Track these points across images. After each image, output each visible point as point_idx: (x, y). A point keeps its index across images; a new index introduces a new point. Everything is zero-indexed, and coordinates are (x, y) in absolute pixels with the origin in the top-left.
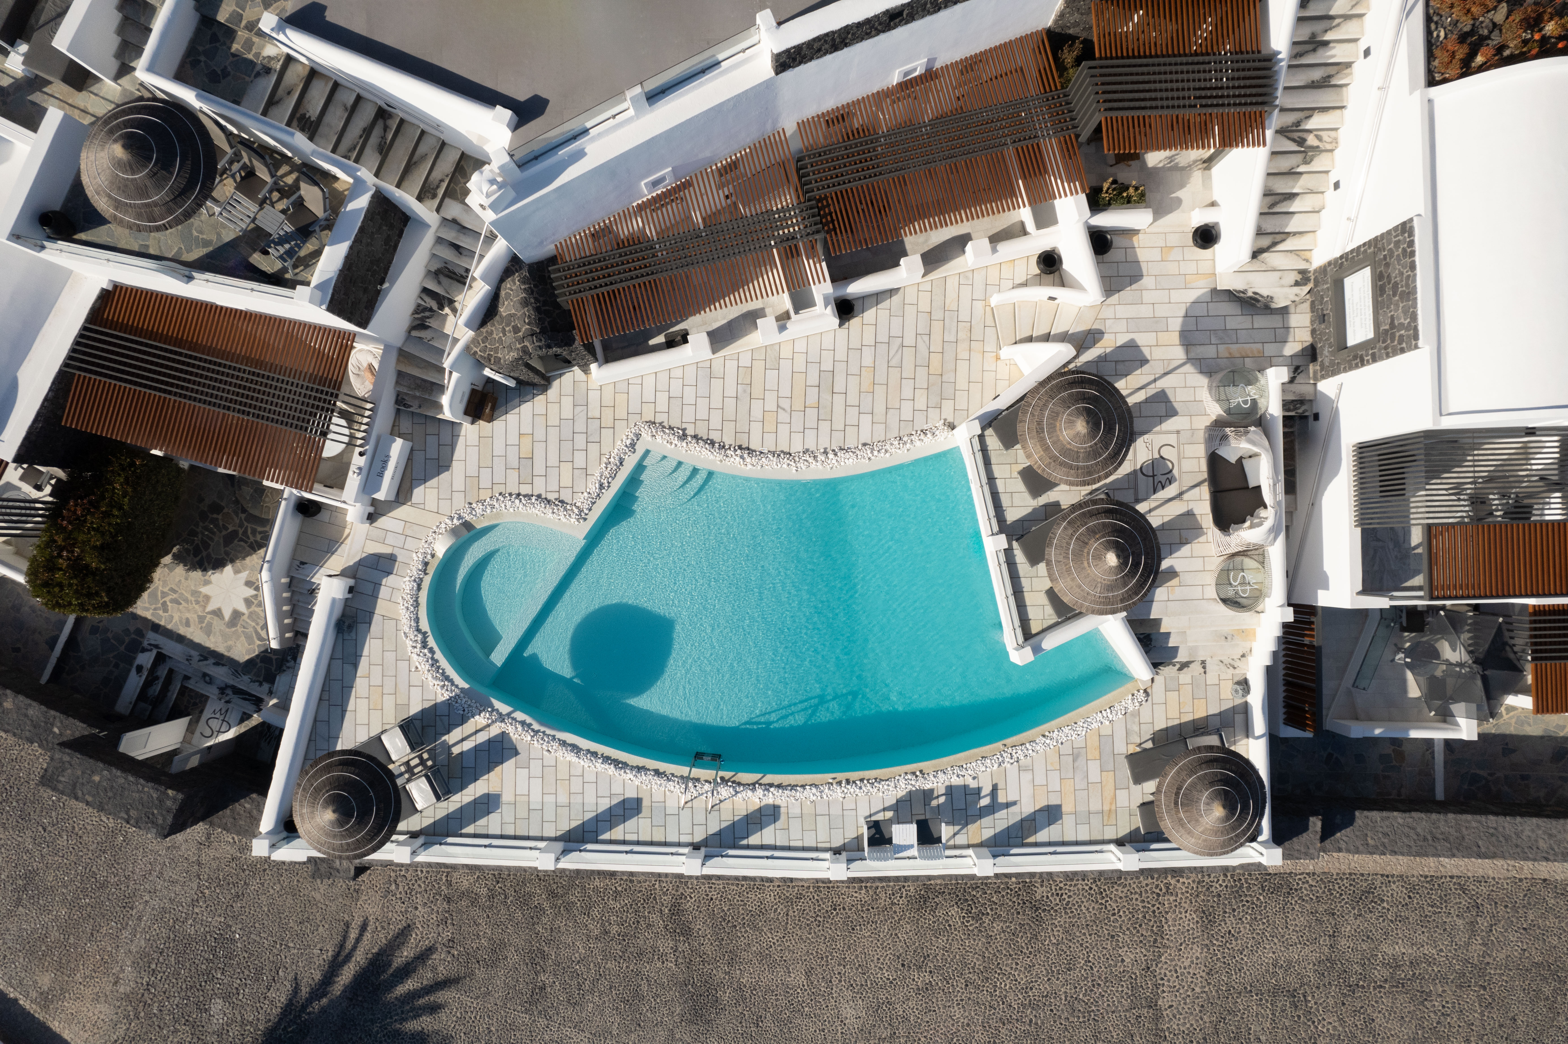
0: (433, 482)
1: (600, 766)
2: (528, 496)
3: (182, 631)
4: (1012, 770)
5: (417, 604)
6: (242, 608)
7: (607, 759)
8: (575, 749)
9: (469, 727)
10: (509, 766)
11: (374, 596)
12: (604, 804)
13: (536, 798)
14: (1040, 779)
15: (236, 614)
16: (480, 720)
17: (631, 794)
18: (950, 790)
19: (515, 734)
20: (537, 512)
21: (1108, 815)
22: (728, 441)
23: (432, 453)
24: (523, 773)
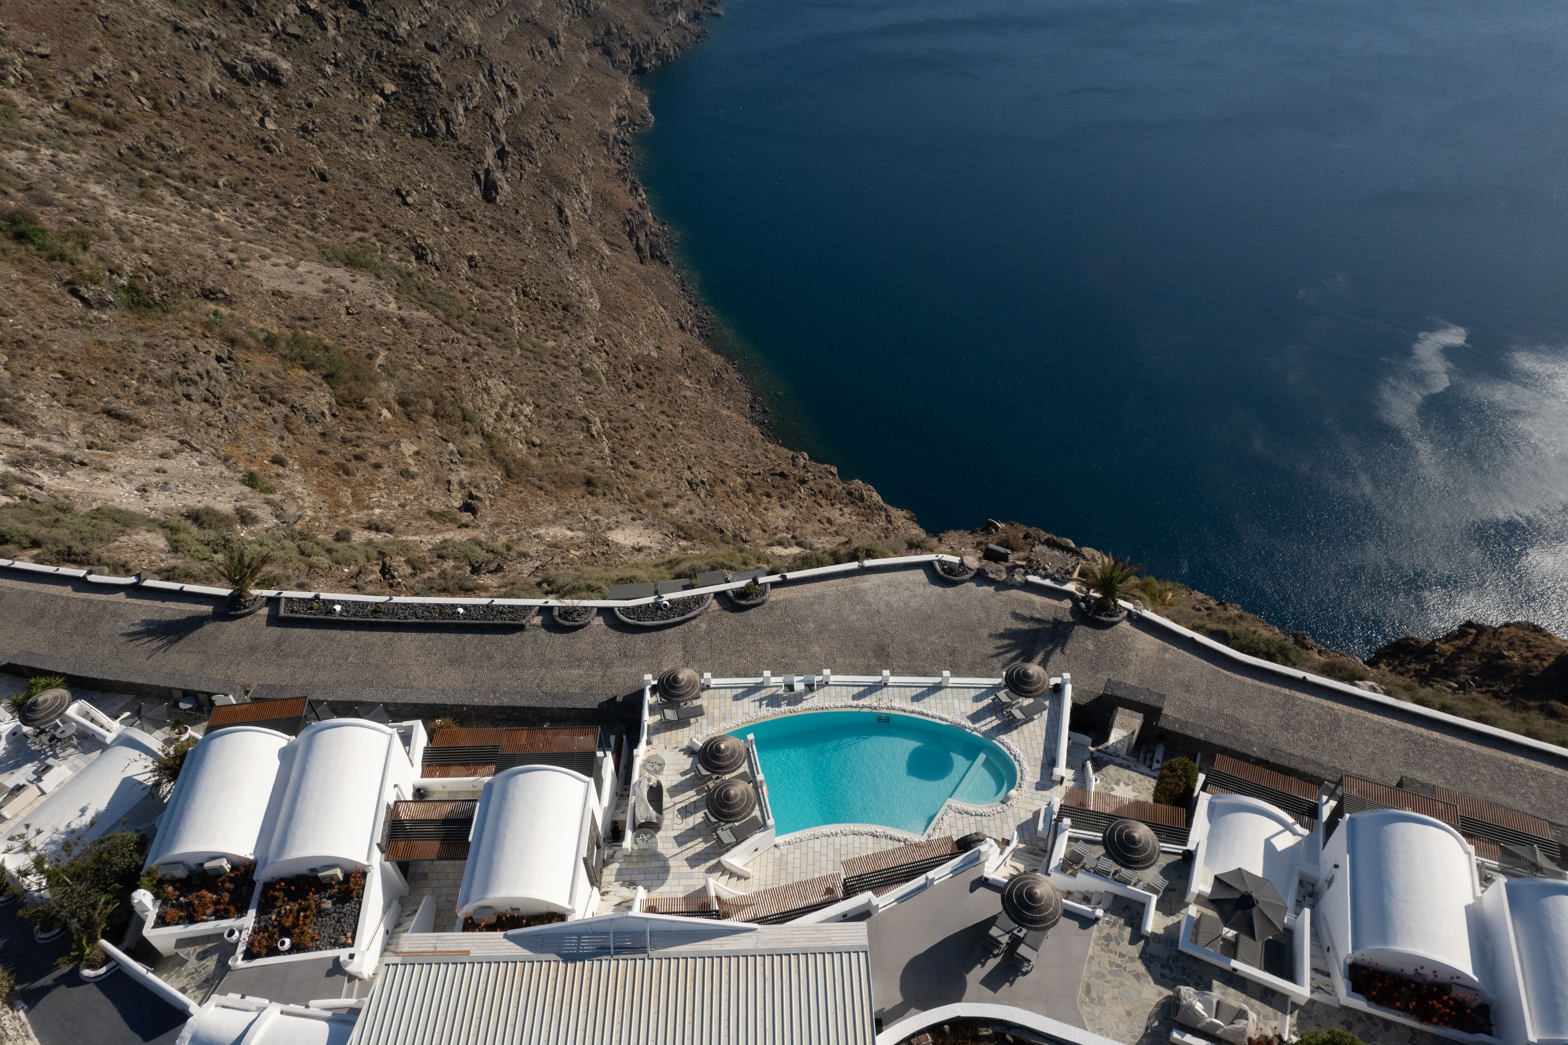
0: (1023, 821)
1: (930, 713)
2: (976, 815)
3: (1142, 777)
4: (752, 713)
5: (1021, 771)
6: (1115, 787)
7: (927, 715)
8: (941, 719)
9: (989, 727)
10: (970, 713)
11: (1042, 774)
12: (926, 700)
13: (956, 702)
14: (740, 710)
15: (1117, 784)
16: (984, 729)
17: (915, 704)
18: (779, 706)
19: (969, 724)
20: (971, 808)
21: (712, 697)
22: (884, 840)
23: (1026, 833)
24: (963, 710)
